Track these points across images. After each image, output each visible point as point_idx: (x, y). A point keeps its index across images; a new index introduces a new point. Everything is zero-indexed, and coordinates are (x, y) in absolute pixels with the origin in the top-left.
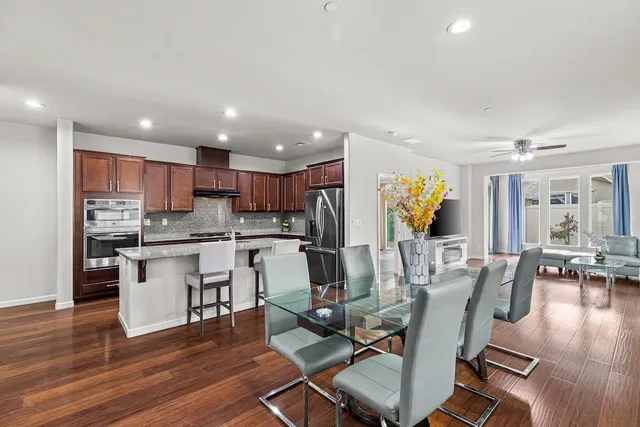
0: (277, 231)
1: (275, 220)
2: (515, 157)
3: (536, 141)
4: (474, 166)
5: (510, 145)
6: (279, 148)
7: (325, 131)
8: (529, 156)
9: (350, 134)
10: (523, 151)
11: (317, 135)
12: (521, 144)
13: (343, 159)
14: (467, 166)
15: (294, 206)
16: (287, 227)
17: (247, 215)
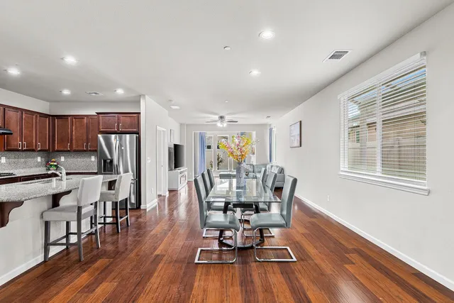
0: (42, 171)
1: (39, 159)
2: (219, 124)
3: (228, 118)
5: (216, 117)
6: (66, 92)
7: (127, 89)
8: (224, 125)
9: (147, 97)
10: (222, 122)
11: (119, 92)
12: (222, 117)
13: (140, 113)
14: (184, 124)
15: (71, 146)
16: (56, 166)
17: (12, 154)
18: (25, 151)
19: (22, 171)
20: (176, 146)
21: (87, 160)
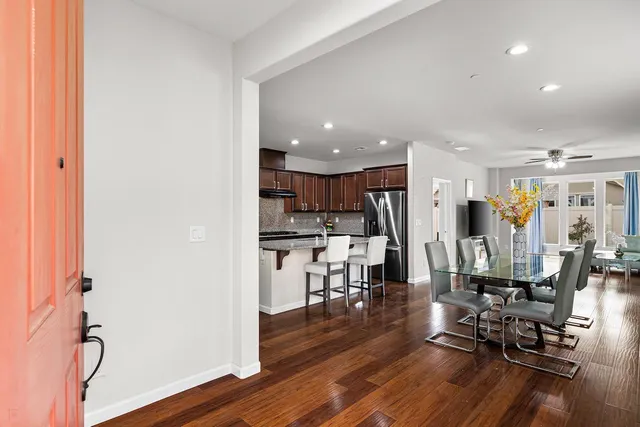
1: (318, 220)
4: (501, 169)
5: (544, 154)
6: (336, 151)
7: (388, 139)
8: (561, 164)
9: (414, 142)
10: (555, 160)
11: (383, 143)
12: (554, 153)
13: (406, 165)
14: (495, 169)
15: (343, 206)
16: (331, 227)
17: (298, 215)
18: (307, 211)
19: (305, 230)
20: (472, 204)
21: (357, 221)
